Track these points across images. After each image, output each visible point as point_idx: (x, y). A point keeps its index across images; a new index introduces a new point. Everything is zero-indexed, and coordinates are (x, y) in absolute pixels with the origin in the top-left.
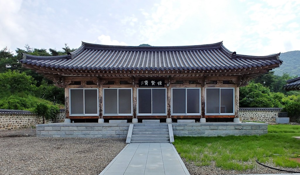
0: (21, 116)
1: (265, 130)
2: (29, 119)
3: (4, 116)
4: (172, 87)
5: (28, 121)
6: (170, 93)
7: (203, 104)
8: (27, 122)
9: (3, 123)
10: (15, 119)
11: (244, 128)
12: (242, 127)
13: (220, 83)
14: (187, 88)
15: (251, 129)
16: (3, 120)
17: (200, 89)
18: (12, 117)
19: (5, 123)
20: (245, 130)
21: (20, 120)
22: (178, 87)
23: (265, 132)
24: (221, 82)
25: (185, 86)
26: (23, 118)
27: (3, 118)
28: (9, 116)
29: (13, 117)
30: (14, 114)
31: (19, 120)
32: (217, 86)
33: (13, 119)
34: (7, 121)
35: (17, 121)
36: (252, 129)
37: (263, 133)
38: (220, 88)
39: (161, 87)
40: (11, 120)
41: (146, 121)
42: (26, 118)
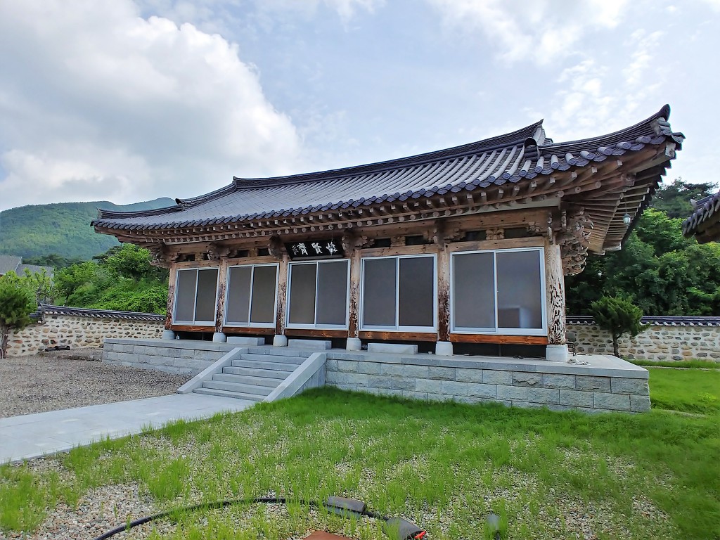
0: (139, 324)
1: (636, 397)
2: (158, 331)
3: (101, 322)
4: (363, 255)
5: (154, 333)
6: (356, 272)
7: (444, 299)
8: (153, 335)
9: (96, 334)
10: (126, 329)
11: (549, 381)
12: (537, 378)
13: (495, 237)
14: (399, 257)
15: (574, 387)
16: (98, 328)
17: (435, 256)
18: (118, 324)
19: (101, 334)
20: (550, 387)
21: (137, 331)
22: (378, 255)
23: (638, 403)
24: (499, 234)
25: (393, 252)
26: (144, 328)
27: (97, 326)
28: (112, 323)
29: (120, 325)
30: (124, 320)
31: (134, 331)
32: (486, 245)
33: (121, 329)
34: (107, 330)
35: (128, 333)
36: (578, 388)
37: (626, 405)
38: (495, 251)
39: (337, 256)
40: (116, 329)
41: (297, 343)
42: (151, 328)
